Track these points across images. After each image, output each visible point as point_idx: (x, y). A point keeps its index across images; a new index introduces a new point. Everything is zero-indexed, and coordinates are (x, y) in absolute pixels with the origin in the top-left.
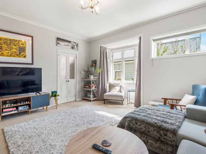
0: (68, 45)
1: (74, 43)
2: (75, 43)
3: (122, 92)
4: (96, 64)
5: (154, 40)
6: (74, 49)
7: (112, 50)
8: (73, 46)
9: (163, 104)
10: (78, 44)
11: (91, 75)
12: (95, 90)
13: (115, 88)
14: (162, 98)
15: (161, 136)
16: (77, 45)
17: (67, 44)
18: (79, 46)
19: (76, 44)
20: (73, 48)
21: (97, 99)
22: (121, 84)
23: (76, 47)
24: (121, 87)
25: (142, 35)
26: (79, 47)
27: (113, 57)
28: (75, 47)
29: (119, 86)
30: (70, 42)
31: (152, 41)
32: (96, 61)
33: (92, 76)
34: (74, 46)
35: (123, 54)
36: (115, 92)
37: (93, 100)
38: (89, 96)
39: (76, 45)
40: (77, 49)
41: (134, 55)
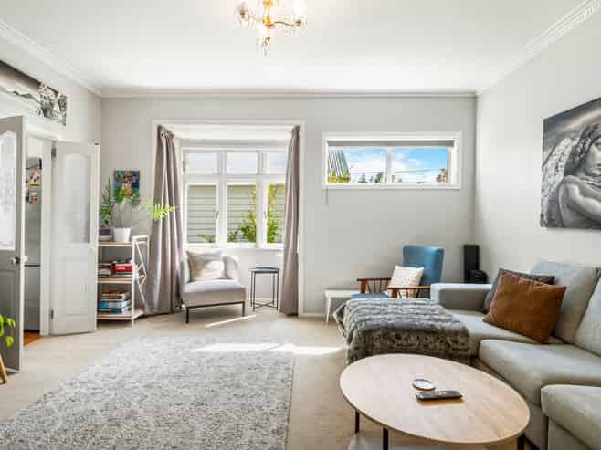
0: (28, 96)
1: (52, 93)
2: (56, 93)
3: (233, 277)
4: (136, 186)
5: (331, 144)
6: (52, 117)
7: (184, 142)
8: (48, 102)
9: (358, 292)
10: (64, 98)
11: (121, 226)
12: (141, 280)
13: (209, 266)
14: (358, 280)
15: (449, 345)
16: (63, 104)
17: (24, 89)
18: (68, 107)
19: (58, 97)
20: (49, 113)
21: (147, 311)
22: (223, 255)
23: (58, 110)
24: (225, 261)
25: (302, 124)
26: (67, 112)
27: (187, 167)
28: (56, 108)
29: (221, 259)
30: (35, 83)
31: (327, 145)
32: (136, 174)
33: (127, 232)
34: (52, 105)
35: (222, 163)
36: (210, 278)
37: (136, 319)
38: (111, 305)
39: (59, 102)
40: (61, 117)
41: (258, 169)
